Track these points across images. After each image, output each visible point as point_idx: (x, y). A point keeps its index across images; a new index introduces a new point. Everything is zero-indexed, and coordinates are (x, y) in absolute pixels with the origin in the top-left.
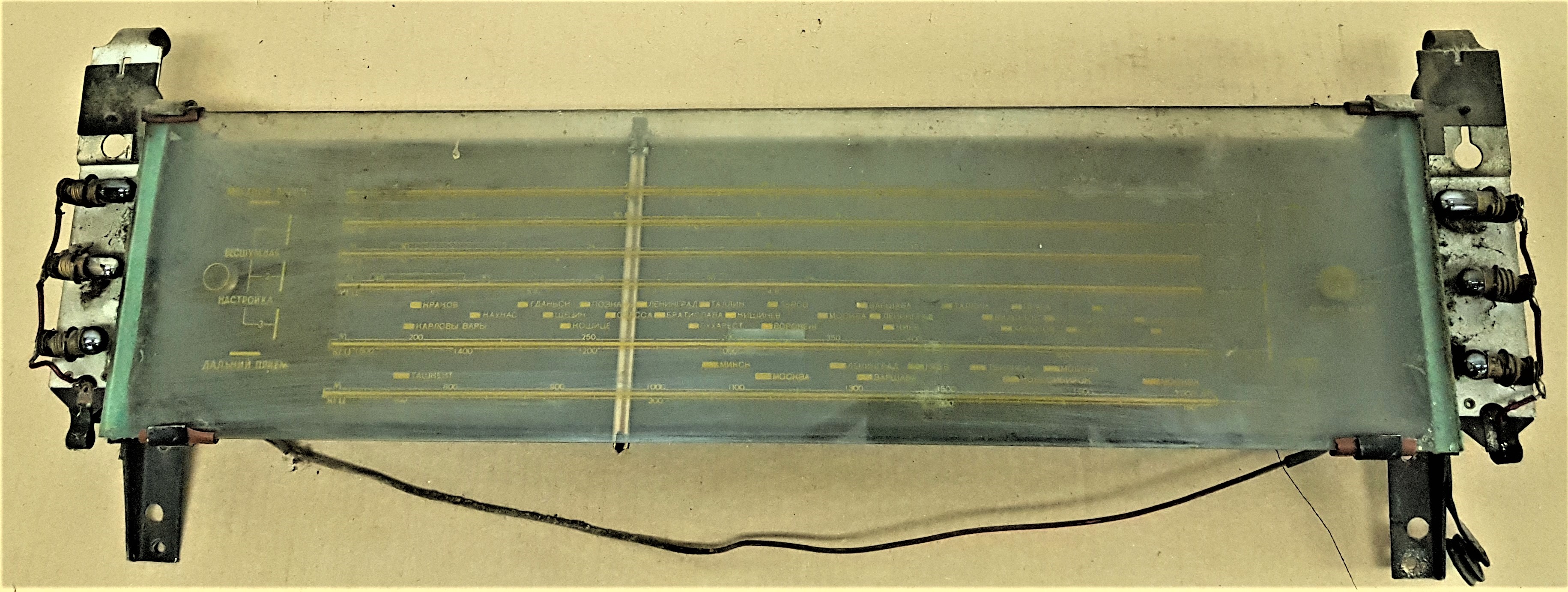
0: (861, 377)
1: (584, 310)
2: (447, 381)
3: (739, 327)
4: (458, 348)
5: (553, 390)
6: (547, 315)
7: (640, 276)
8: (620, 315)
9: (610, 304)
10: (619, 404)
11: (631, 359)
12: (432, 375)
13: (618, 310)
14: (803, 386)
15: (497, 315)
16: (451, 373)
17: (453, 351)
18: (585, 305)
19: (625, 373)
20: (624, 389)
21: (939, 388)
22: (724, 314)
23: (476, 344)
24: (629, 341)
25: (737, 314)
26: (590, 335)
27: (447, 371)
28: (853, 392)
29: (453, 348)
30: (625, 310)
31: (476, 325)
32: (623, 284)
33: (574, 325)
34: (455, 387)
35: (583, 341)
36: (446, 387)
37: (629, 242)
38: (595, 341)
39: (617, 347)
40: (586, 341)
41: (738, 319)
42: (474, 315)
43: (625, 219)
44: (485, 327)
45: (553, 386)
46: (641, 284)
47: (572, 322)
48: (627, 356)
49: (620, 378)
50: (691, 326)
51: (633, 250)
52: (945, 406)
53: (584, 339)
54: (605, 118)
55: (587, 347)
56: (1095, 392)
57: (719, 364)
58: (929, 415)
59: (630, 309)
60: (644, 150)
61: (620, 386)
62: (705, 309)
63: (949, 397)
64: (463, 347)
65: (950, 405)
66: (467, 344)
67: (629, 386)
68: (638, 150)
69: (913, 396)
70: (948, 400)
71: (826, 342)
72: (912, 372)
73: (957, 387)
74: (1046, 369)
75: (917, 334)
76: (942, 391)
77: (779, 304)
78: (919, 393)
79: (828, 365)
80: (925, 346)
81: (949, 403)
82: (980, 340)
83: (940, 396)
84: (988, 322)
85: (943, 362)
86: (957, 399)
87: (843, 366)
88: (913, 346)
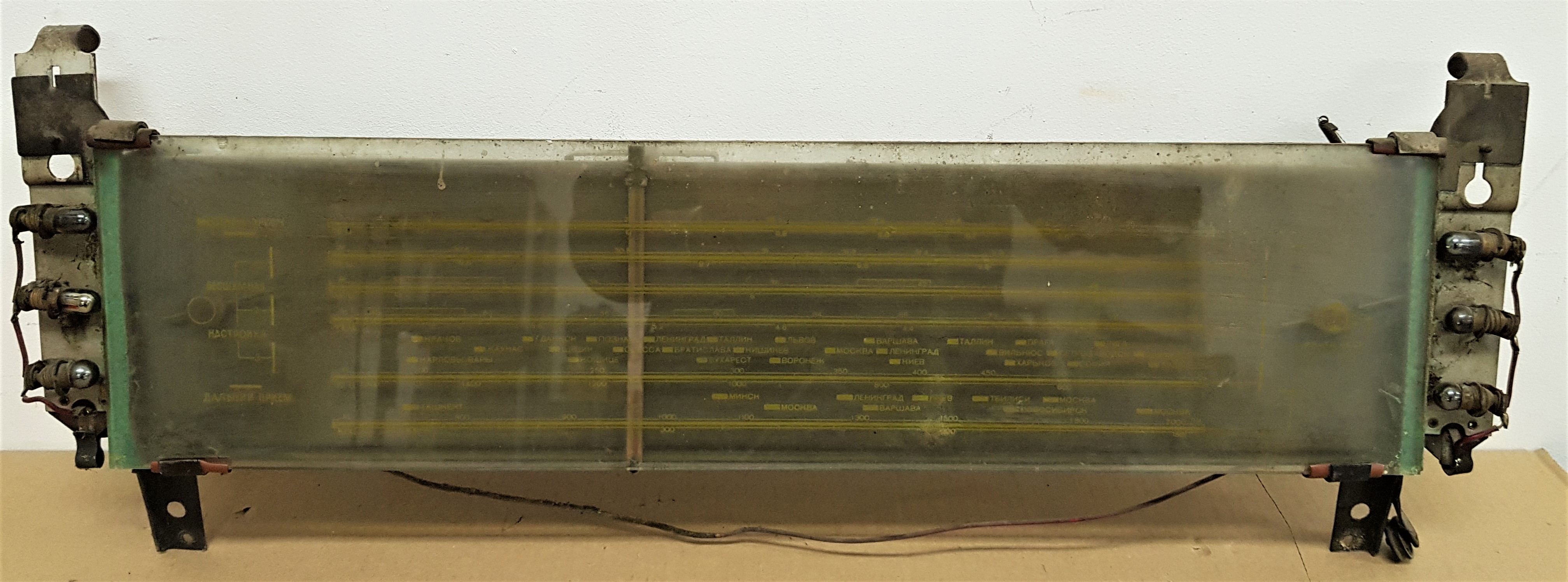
0: (866, 408)
1: (591, 345)
2: (458, 412)
5: (565, 420)
6: (554, 349)
7: (645, 312)
8: (627, 349)
9: (617, 339)
10: (630, 431)
11: (641, 391)
13: (625, 344)
14: (810, 416)
15: (502, 349)
16: (461, 405)
18: (591, 339)
19: (635, 403)
20: (635, 418)
21: (942, 418)
22: (732, 349)
23: (483, 376)
24: (637, 374)
25: (745, 349)
26: (599, 369)
27: (457, 402)
28: (859, 421)
30: (632, 344)
31: (482, 358)
32: (628, 320)
33: (581, 359)
34: (467, 416)
36: (457, 416)
37: (632, 278)
38: (604, 373)
39: (625, 379)
40: (594, 374)
41: (746, 354)
42: (479, 349)
43: (626, 255)
44: (491, 360)
45: (564, 417)
46: (647, 320)
48: (636, 388)
49: (630, 407)
50: (700, 360)
51: (636, 285)
52: (948, 433)
55: (596, 380)
56: (1091, 421)
57: (728, 395)
58: (932, 442)
59: (637, 345)
60: (643, 183)
61: (630, 415)
62: (713, 344)
63: (951, 425)
65: (952, 433)
66: (475, 377)
67: (640, 415)
68: (636, 184)
69: (917, 425)
70: (950, 428)
71: (834, 375)
72: (916, 403)
73: (959, 417)
74: (1046, 400)
75: (922, 367)
76: (944, 420)
77: (787, 340)
78: (922, 422)
79: (835, 397)
80: (930, 379)
81: (951, 431)
82: (983, 373)
83: (943, 425)
84: (992, 357)
85: (947, 392)
86: (959, 427)
87: (850, 397)
88: (918, 379)
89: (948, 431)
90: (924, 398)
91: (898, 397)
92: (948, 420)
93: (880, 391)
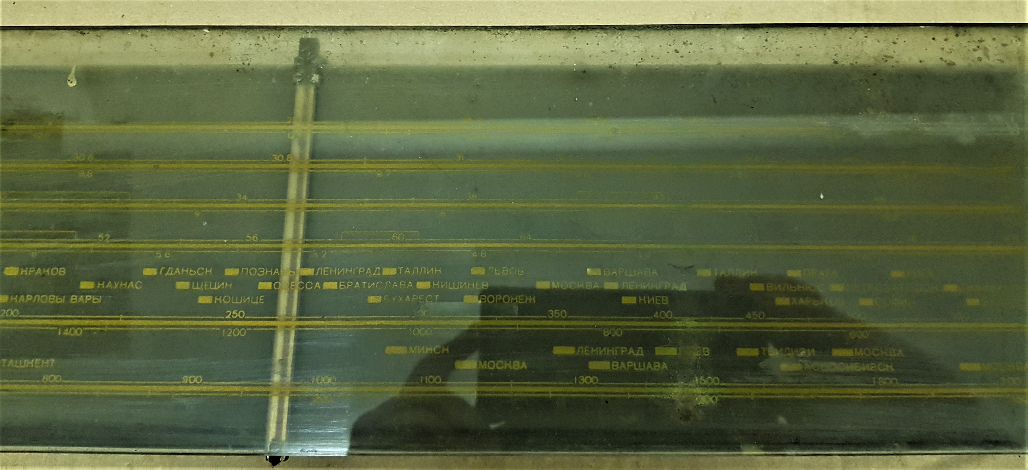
0: (593, 365)
1: (230, 279)
2: (48, 371)
3: (434, 301)
4: (64, 327)
5: (188, 384)
6: (182, 285)
7: (306, 236)
8: (277, 285)
9: (264, 272)
10: (275, 401)
11: (292, 344)
12: (27, 362)
13: (275, 279)
14: (518, 376)
15: (116, 285)
16: (53, 361)
17: (57, 331)
18: (231, 272)
19: (283, 362)
20: (282, 384)
21: (697, 380)
22: (414, 284)
23: (87, 322)
24: (290, 320)
25: (431, 284)
26: (238, 312)
27: (48, 357)
28: (585, 385)
29: (56, 328)
30: (285, 278)
31: (88, 298)
32: (282, 246)
33: (216, 299)
34: (58, 379)
35: (227, 320)
36: (46, 378)
37: (292, 192)
38: (244, 319)
39: (274, 327)
40: (233, 320)
41: (431, 291)
42: (85, 285)
43: (287, 163)
44: (99, 301)
45: (186, 379)
46: (307, 246)
47: (214, 294)
48: (286, 341)
49: (277, 368)
50: (372, 299)
51: (297, 202)
52: (707, 403)
53: (228, 317)
54: (264, 38)
55: (233, 327)
56: (900, 382)
57: (408, 349)
58: (687, 416)
59: (292, 279)
60: (313, 78)
61: (276, 378)
62: (389, 277)
63: (711, 390)
64: (70, 327)
65: (712, 401)
66: (76, 322)
67: (289, 379)
68: (306, 80)
69: (664, 390)
70: (711, 395)
71: (548, 319)
72: (661, 359)
73: (720, 379)
74: (837, 352)
75: (665, 308)
76: (701, 383)
77: (487, 272)
78: (672, 386)
79: (551, 349)
80: (677, 324)
81: (711, 399)
82: (749, 316)
83: (699, 390)
84: (757, 293)
85: (702, 345)
86: (722, 394)
87: (570, 351)
88: (662, 324)
89: (707, 399)
90: (672, 351)
91: (635, 349)
92: (706, 382)
93: (612, 342)
